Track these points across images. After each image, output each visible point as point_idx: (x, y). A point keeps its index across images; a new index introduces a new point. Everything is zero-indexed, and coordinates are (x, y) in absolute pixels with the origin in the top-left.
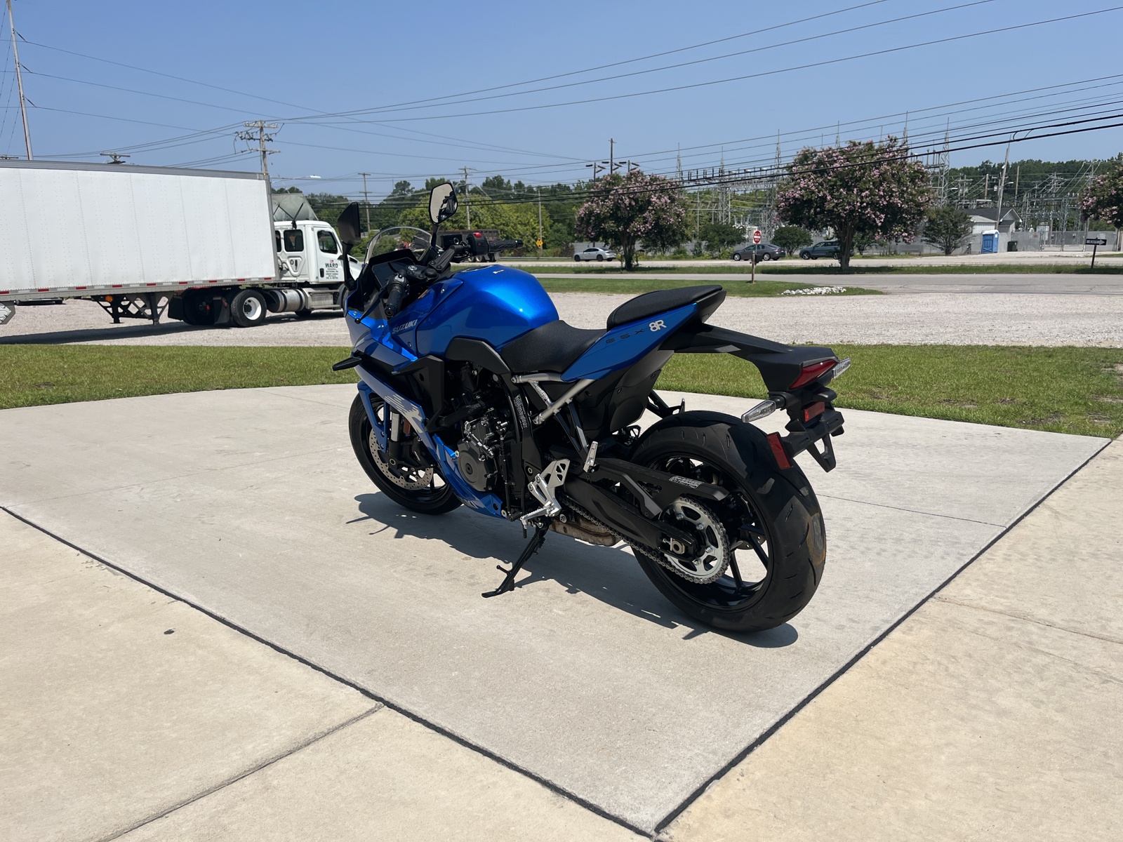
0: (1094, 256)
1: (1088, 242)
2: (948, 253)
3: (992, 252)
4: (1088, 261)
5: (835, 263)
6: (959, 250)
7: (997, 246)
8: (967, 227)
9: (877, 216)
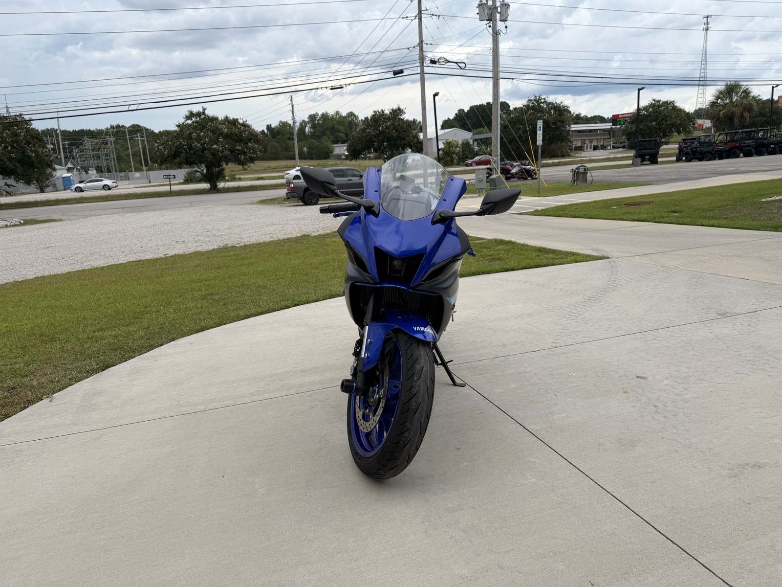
0: (170, 185)
1: (165, 177)
2: (42, 191)
4: (167, 188)
8: (52, 172)
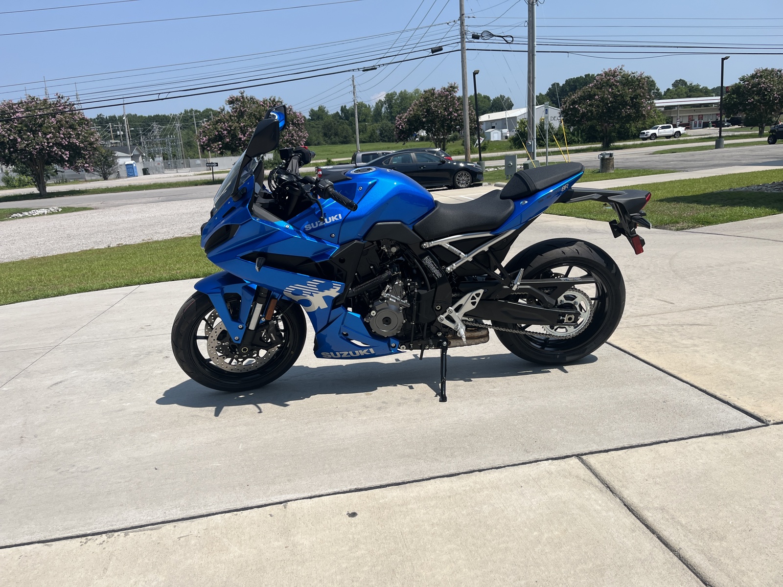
0: (213, 173)
1: (208, 165)
2: (106, 178)
3: (134, 176)
5: (35, 190)
6: (112, 176)
7: (136, 172)
8: (113, 160)
9: (63, 153)
